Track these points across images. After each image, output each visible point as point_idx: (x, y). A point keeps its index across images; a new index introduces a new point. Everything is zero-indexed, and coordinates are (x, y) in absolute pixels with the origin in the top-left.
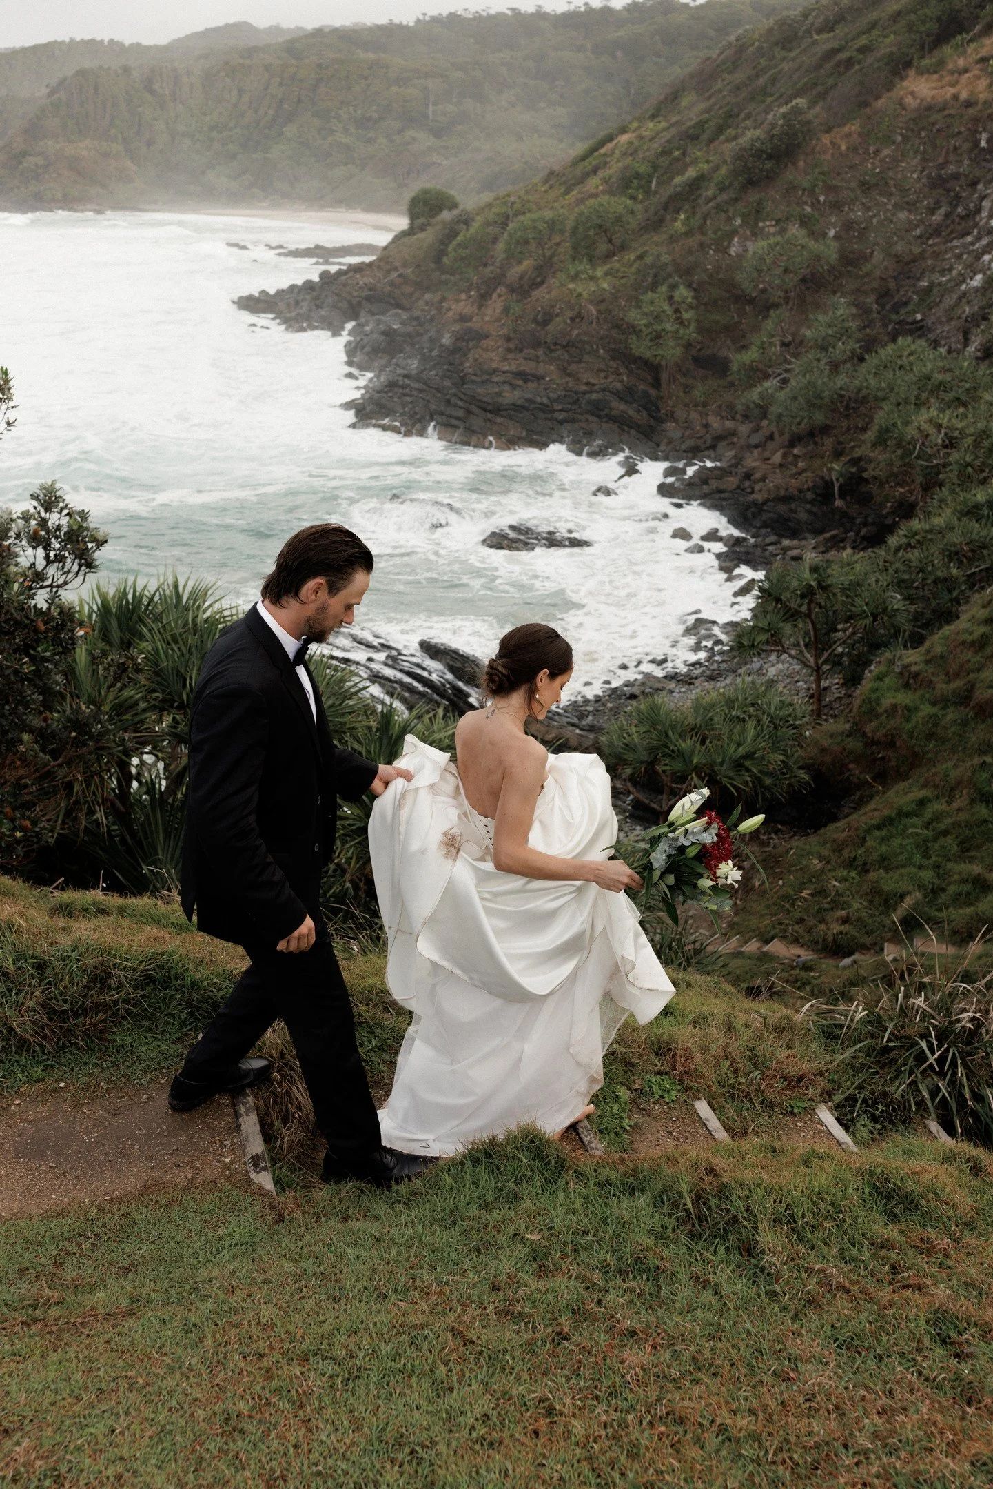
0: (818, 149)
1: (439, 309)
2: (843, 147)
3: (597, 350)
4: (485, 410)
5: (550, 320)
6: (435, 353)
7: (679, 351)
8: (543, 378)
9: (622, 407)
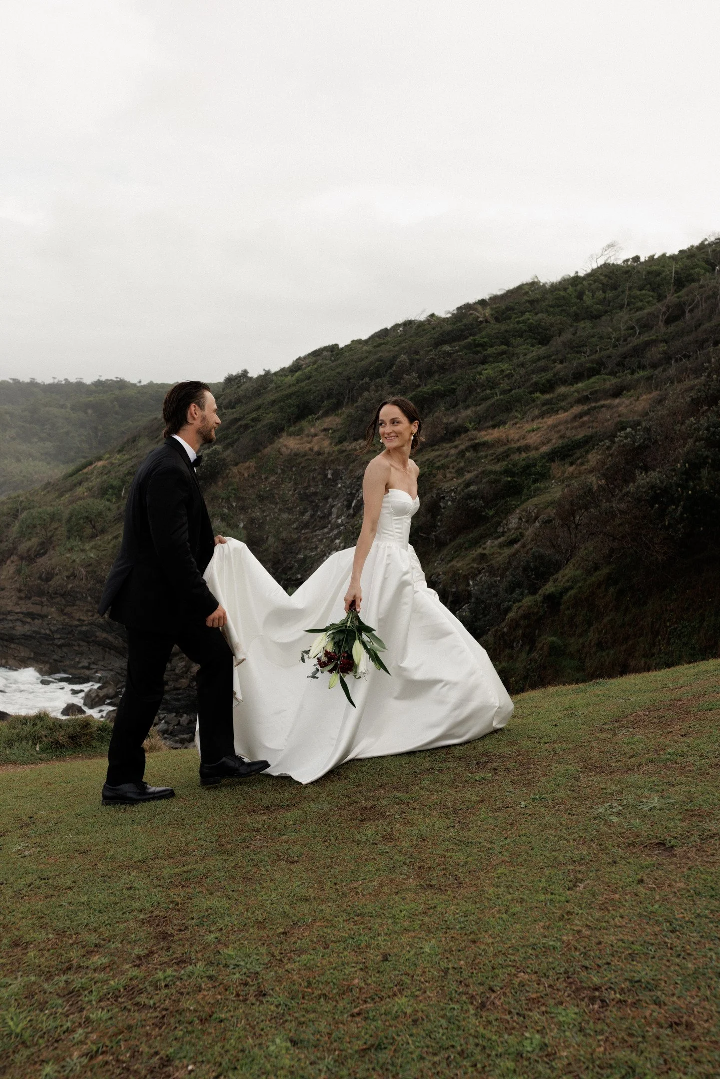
0: (229, 476)
2: (246, 475)
3: (86, 597)
5: (52, 578)
8: (47, 616)
9: (104, 635)
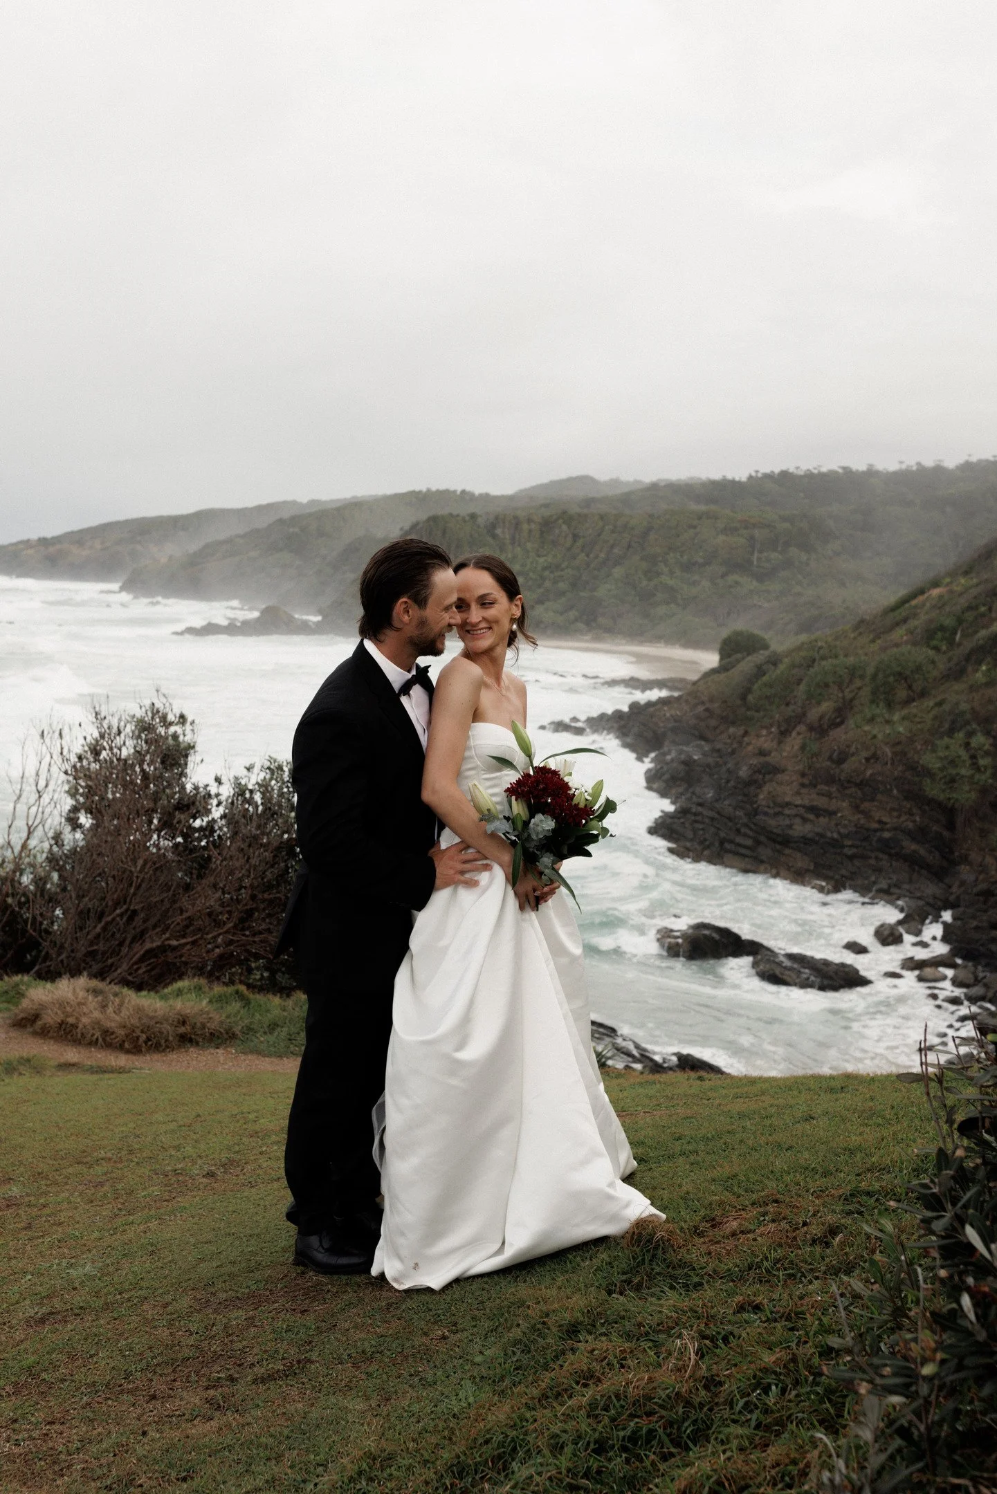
1: (740, 743)
3: (891, 790)
4: (774, 841)
5: (845, 759)
6: (732, 783)
7: (973, 795)
8: (835, 813)
9: (914, 847)
